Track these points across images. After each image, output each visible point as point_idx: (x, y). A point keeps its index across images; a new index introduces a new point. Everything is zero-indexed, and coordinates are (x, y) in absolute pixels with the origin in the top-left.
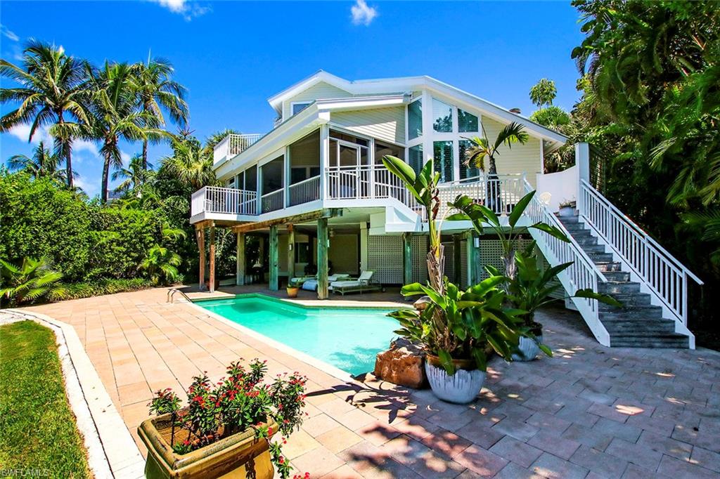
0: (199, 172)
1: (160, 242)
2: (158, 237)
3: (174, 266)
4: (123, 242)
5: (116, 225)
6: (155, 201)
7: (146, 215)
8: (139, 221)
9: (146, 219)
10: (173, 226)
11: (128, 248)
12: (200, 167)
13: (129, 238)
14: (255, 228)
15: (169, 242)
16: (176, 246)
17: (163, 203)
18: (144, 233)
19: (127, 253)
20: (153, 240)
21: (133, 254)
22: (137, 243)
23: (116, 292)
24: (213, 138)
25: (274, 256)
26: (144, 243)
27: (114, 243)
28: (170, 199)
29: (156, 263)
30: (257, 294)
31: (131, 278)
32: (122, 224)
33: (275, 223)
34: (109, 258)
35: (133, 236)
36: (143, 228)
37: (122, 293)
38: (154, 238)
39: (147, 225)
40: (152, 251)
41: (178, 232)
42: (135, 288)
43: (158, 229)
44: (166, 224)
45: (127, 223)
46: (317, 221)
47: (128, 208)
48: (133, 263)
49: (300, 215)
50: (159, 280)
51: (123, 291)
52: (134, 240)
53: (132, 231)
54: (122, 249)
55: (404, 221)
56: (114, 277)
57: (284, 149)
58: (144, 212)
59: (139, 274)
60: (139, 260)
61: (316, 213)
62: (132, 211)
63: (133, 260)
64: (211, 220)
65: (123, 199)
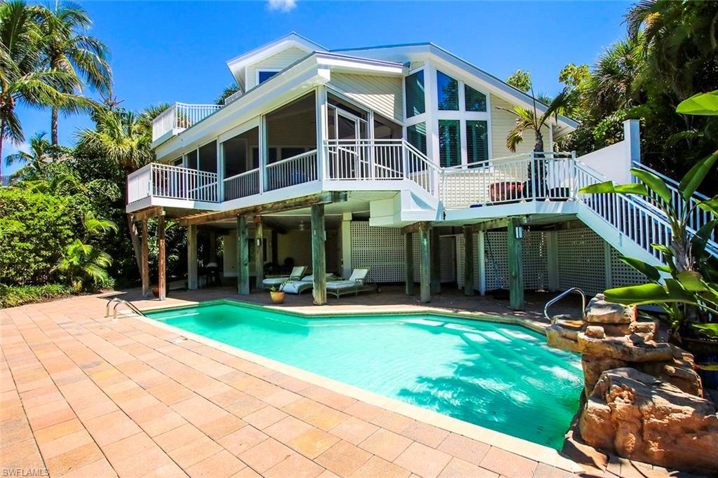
0: (135, 149)
1: (81, 237)
2: (79, 231)
3: (101, 267)
4: (29, 237)
5: (18, 214)
6: (74, 185)
7: (62, 202)
8: (51, 208)
9: (61, 207)
10: (99, 217)
11: (37, 245)
12: (134, 144)
13: (37, 231)
14: (214, 219)
15: (93, 238)
16: (104, 242)
17: (85, 188)
18: (59, 225)
19: (36, 251)
20: (72, 234)
21: (44, 253)
22: (49, 239)
23: (22, 304)
24: (146, 114)
25: (243, 252)
26: (60, 238)
27: (16, 238)
28: (94, 183)
29: (78, 264)
30: (225, 300)
31: (42, 284)
32: (27, 213)
33: (244, 212)
34: (9, 258)
35: (44, 228)
36: (58, 218)
37: (30, 305)
38: (73, 231)
39: (64, 215)
40: (71, 248)
41: (107, 225)
42: (48, 297)
43: (78, 220)
44: (90, 214)
45: (34, 211)
46: (310, 208)
47: (35, 191)
48: (45, 264)
49: (284, 202)
50: (83, 285)
51: (31, 302)
52: (46, 234)
53: (42, 222)
54: (28, 245)
55: (422, 208)
56: (16, 284)
57: (258, 119)
58: (58, 198)
59: (54, 279)
60: (53, 260)
61: (309, 198)
62: (40, 197)
63: (45, 261)
64: (160, 207)
65: (25, 180)
